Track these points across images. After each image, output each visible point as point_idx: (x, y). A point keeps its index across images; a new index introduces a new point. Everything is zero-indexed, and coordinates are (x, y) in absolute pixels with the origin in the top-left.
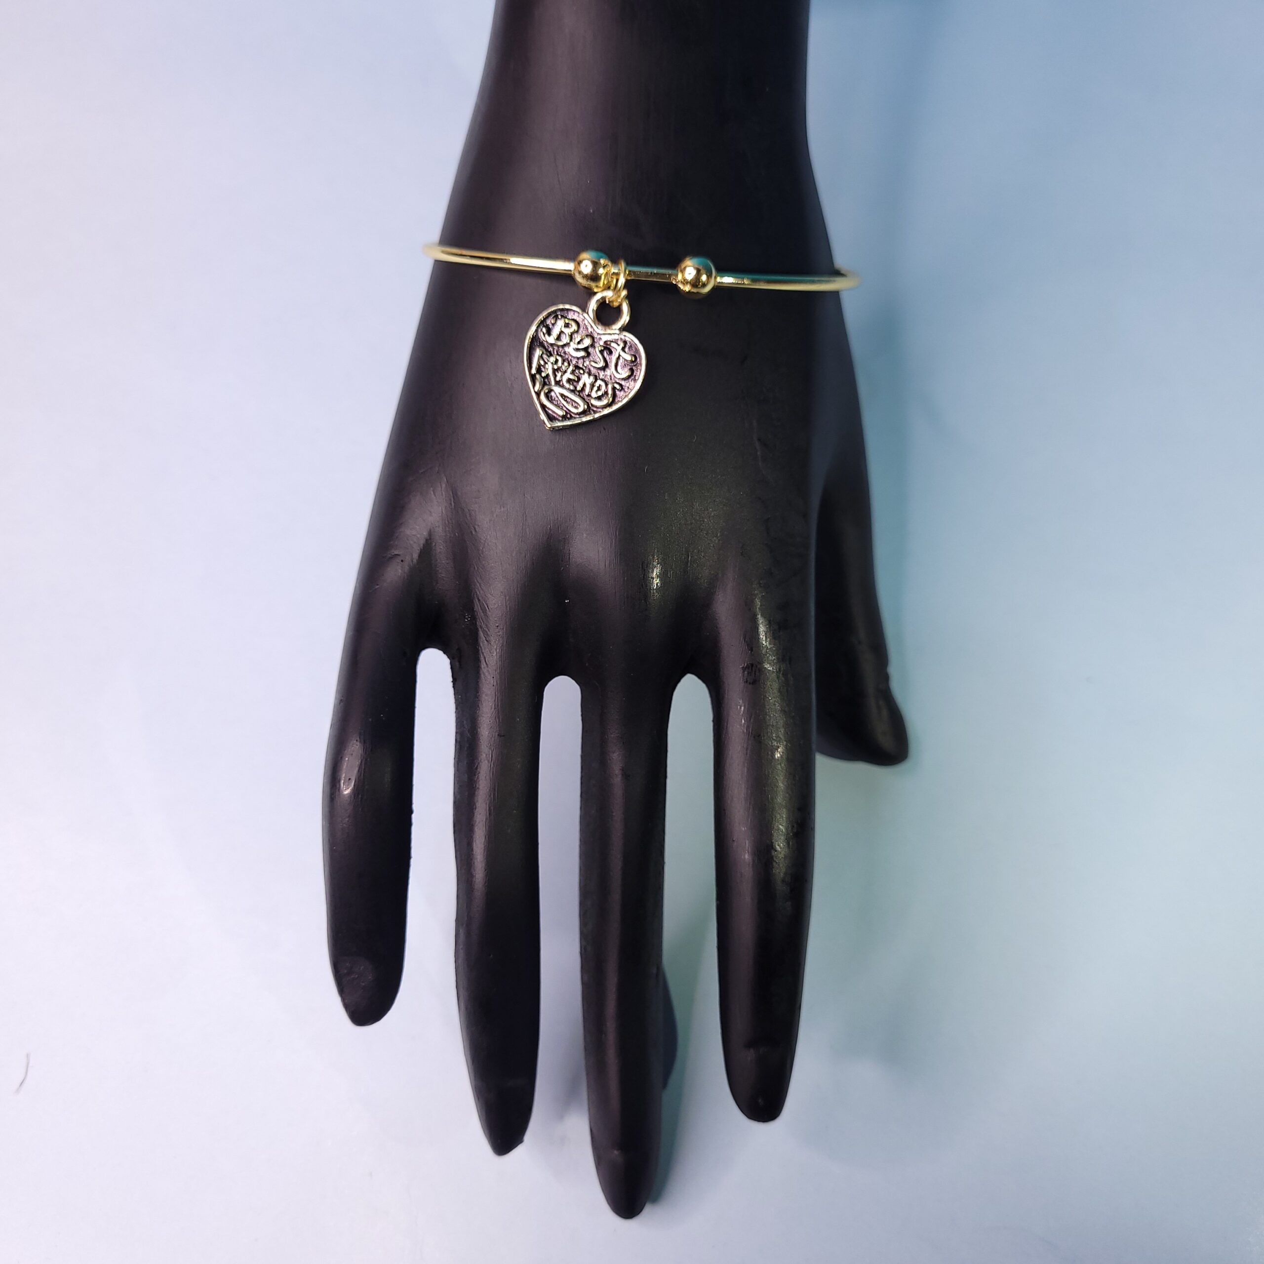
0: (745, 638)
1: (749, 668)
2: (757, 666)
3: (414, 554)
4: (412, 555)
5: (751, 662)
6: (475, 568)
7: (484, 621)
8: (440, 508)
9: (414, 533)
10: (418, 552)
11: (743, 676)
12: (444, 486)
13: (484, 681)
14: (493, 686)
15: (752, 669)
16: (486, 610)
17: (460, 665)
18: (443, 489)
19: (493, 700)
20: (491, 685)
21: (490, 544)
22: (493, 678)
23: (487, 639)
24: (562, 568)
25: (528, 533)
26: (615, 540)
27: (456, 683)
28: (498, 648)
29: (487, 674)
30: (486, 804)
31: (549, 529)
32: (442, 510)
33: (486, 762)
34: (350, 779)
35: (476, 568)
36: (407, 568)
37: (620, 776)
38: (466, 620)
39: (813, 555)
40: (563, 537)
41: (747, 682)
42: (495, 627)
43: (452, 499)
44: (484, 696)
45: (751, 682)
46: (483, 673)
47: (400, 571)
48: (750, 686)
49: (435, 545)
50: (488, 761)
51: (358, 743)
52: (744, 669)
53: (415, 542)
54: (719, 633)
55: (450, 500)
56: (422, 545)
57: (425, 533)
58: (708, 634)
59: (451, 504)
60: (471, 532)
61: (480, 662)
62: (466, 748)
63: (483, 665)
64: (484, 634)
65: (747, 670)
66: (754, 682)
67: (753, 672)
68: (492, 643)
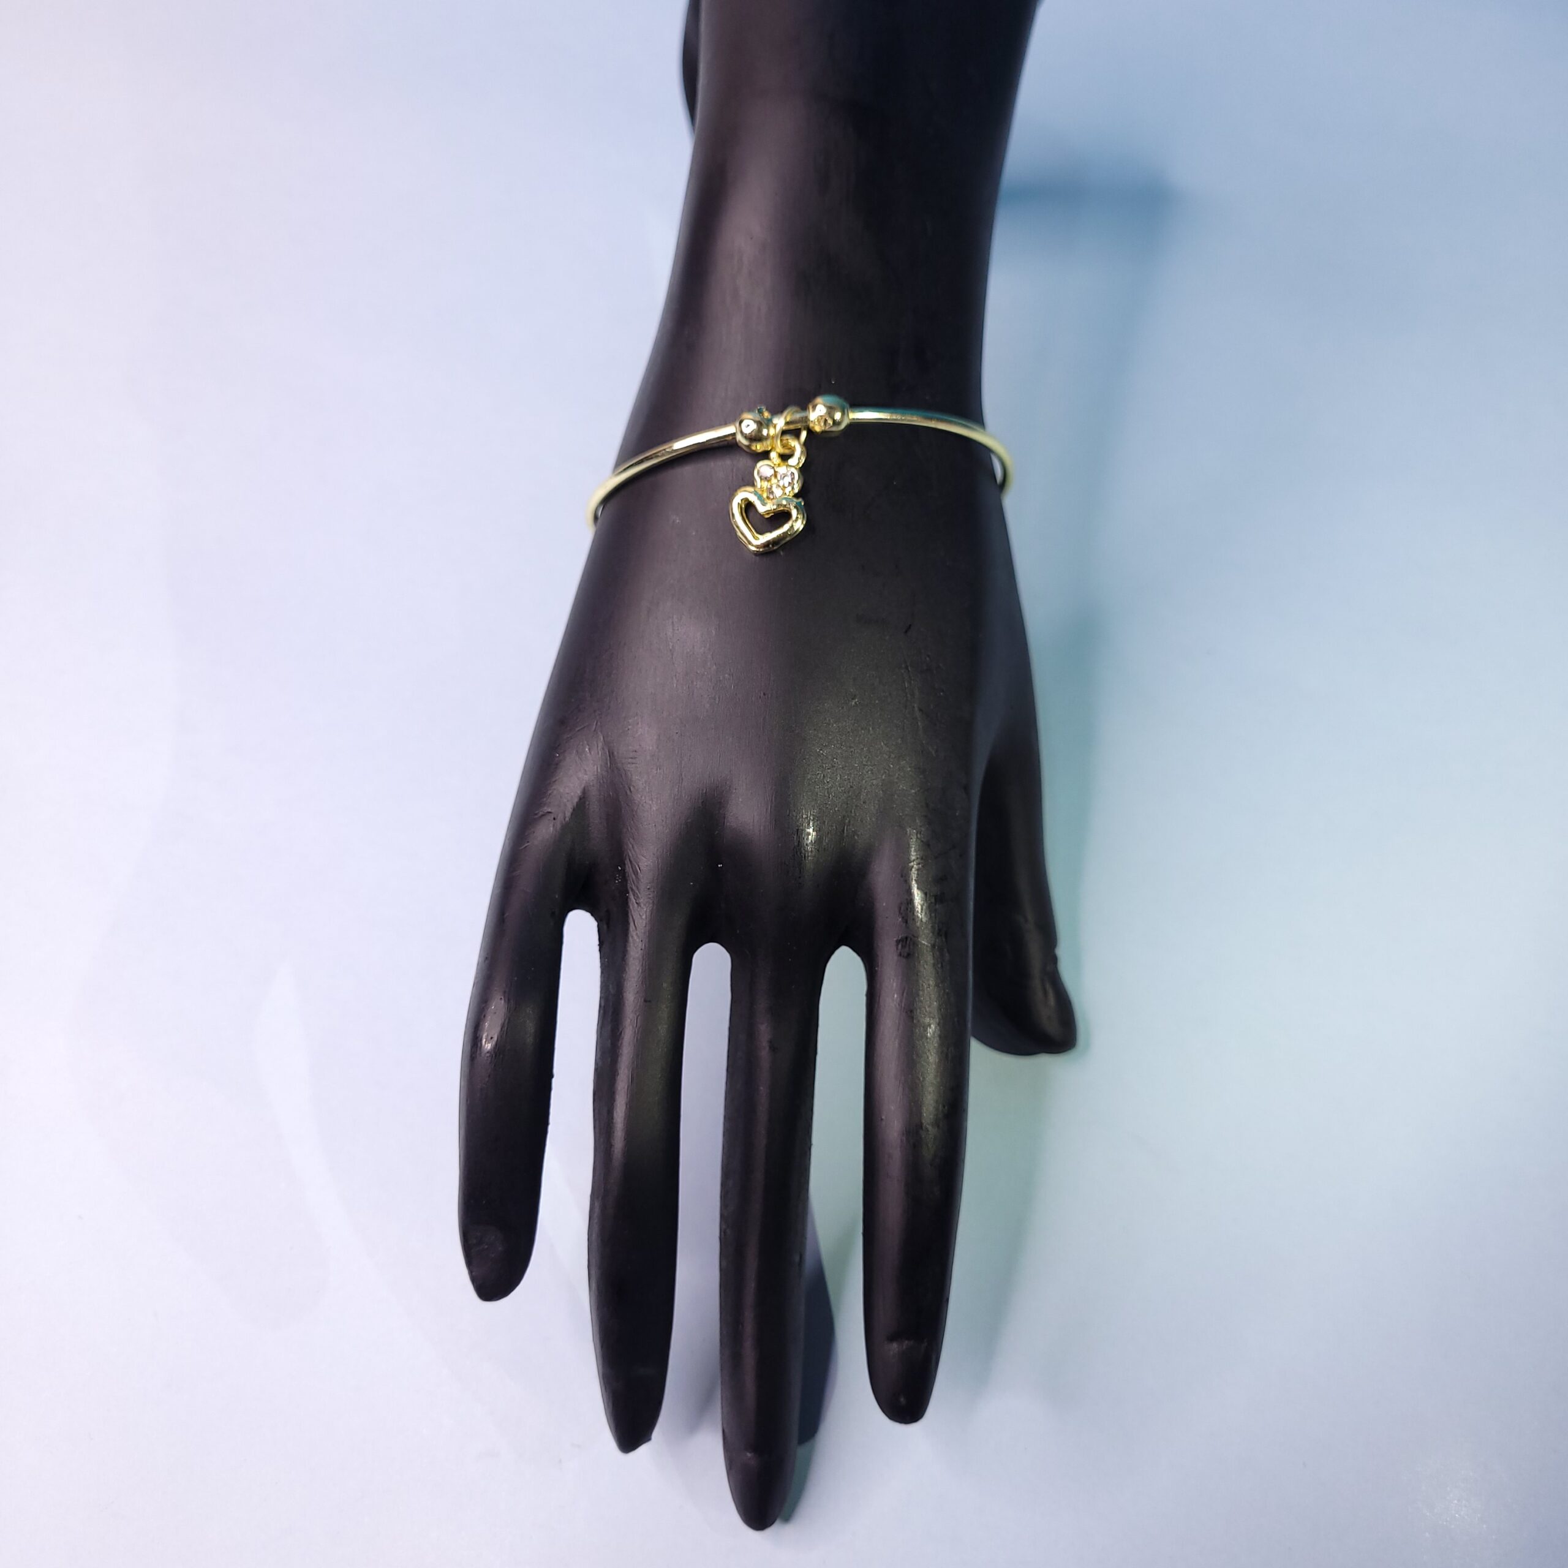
0: (900, 910)
1: (903, 941)
2: (911, 939)
3: (566, 812)
4: (565, 814)
5: (905, 935)
7: (635, 882)
8: (596, 767)
9: (567, 790)
10: (571, 810)
11: (897, 949)
12: (600, 745)
13: (631, 944)
14: (642, 949)
15: (906, 942)
16: (638, 871)
17: (608, 927)
18: (599, 748)
19: (641, 963)
20: (640, 949)
21: (644, 805)
22: (642, 941)
23: (637, 901)
24: (717, 832)
25: (683, 796)
26: (771, 807)
27: (604, 946)
28: (648, 910)
29: (635, 937)
30: (629, 1071)
31: (704, 791)
32: (597, 768)
33: (631, 1027)
34: (492, 1038)
35: (629, 829)
36: (559, 826)
37: (768, 1048)
38: (617, 881)
40: (719, 801)
41: (900, 955)
42: (646, 889)
43: (608, 758)
44: (631, 959)
45: (906, 954)
46: (632, 935)
47: (552, 828)
48: (904, 960)
49: (589, 804)
50: (633, 1027)
51: (502, 1002)
52: (898, 942)
53: (568, 801)
54: (875, 903)
55: (607, 759)
56: (575, 804)
57: (579, 792)
58: (863, 905)
59: (607, 764)
60: (626, 793)
61: (629, 924)
62: (610, 1013)
63: (632, 927)
64: (634, 895)
65: (901, 943)
66: (909, 956)
67: (908, 946)
68: (642, 905)
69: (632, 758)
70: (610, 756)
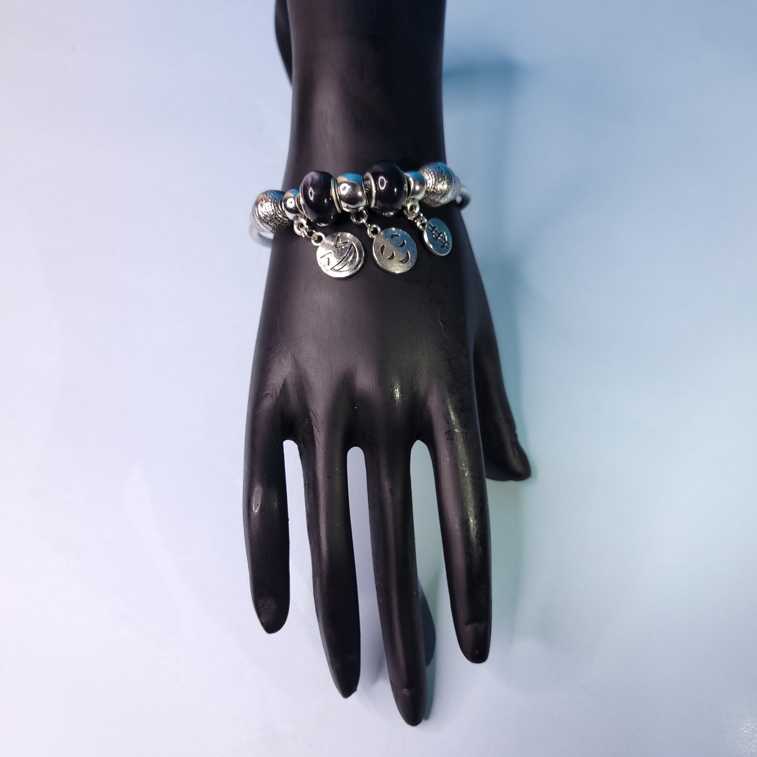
0: (444, 418)
1: (448, 432)
2: (451, 431)
4: (277, 393)
5: (448, 430)
6: (308, 396)
7: (316, 421)
8: (289, 368)
9: (276, 381)
10: (279, 391)
11: (446, 437)
12: (290, 357)
13: (318, 451)
14: (323, 453)
15: (450, 433)
16: (316, 415)
17: (304, 446)
18: (289, 359)
19: (324, 460)
20: (322, 453)
21: (315, 383)
22: (323, 449)
23: (318, 430)
24: (352, 392)
25: (334, 376)
26: (377, 376)
27: (303, 455)
28: (324, 434)
29: (319, 448)
30: (325, 512)
31: (344, 373)
33: (323, 491)
34: (258, 505)
36: (274, 399)
37: (389, 493)
38: (306, 422)
39: (473, 375)
40: (351, 376)
41: (448, 439)
42: (321, 424)
44: (319, 459)
45: (450, 439)
46: (317, 447)
47: (271, 401)
48: (450, 441)
49: (288, 386)
51: (260, 487)
52: (446, 433)
53: (277, 387)
54: (432, 417)
55: (293, 364)
56: (281, 388)
57: (282, 381)
58: (426, 418)
59: (294, 366)
60: (306, 379)
61: (315, 442)
62: (312, 486)
63: (317, 443)
64: (316, 428)
67: (450, 434)
68: (321, 432)
70: (295, 362)
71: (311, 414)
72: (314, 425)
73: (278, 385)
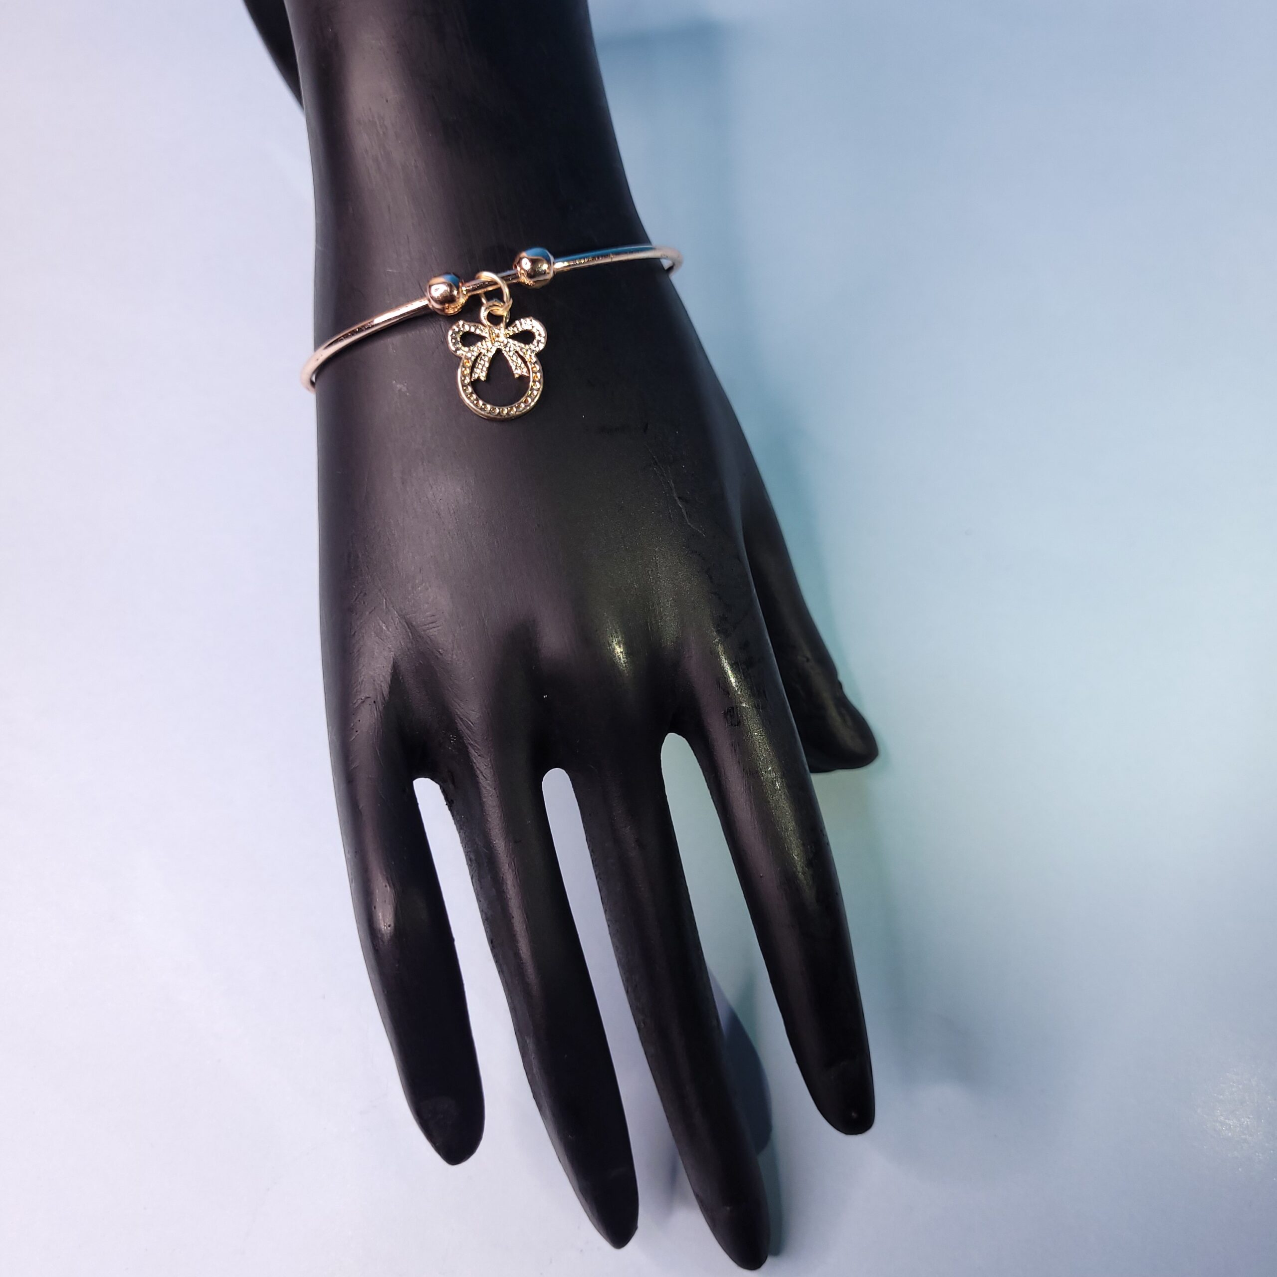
2: (737, 708)
5: (731, 706)
6: (448, 690)
8: (398, 642)
9: (378, 672)
10: (387, 689)
11: (725, 722)
12: (396, 620)
13: (485, 793)
15: (734, 712)
17: (455, 786)
18: (396, 623)
20: (494, 798)
21: (458, 663)
22: (493, 787)
23: (477, 753)
24: (535, 664)
27: (451, 804)
28: (492, 759)
34: (390, 926)
38: (452, 741)
40: (527, 637)
42: (481, 738)
44: (490, 808)
47: (374, 711)
48: (736, 728)
49: (403, 678)
50: (512, 869)
51: (388, 888)
53: (382, 681)
54: (693, 687)
55: (407, 632)
57: (389, 669)
59: (409, 636)
61: (476, 774)
63: (481, 779)
65: (729, 714)
66: (739, 724)
68: (484, 756)
69: (432, 623)
70: (409, 628)
71: (461, 725)
72: (471, 745)
73: (382, 679)
